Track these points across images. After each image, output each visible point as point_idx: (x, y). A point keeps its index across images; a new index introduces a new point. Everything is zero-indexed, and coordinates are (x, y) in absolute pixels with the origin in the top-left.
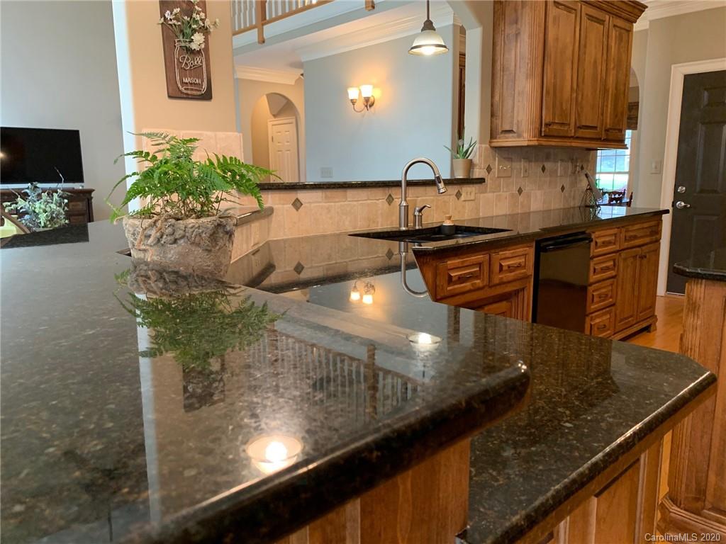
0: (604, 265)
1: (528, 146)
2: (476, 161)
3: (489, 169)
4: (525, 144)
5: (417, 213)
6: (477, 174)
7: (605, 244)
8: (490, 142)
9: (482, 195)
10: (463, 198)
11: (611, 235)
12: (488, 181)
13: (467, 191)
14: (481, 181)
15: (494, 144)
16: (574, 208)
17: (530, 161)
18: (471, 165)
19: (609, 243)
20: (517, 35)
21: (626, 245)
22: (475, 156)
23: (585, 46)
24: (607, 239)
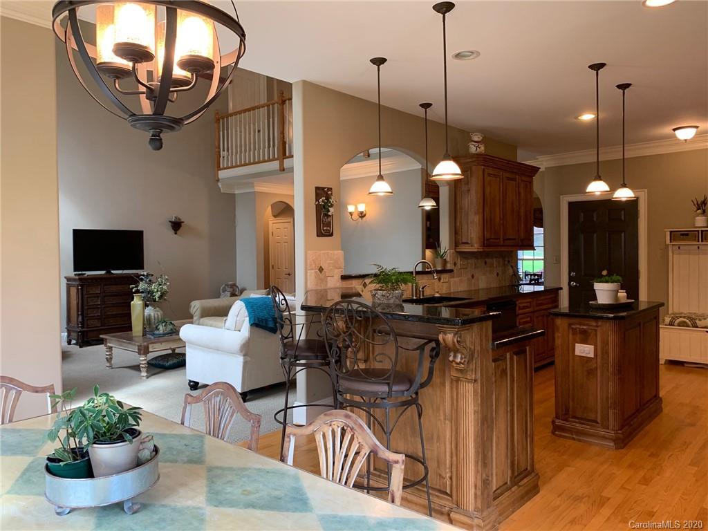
0: (525, 320)
1: (478, 252)
2: (448, 259)
3: (455, 264)
4: (476, 250)
5: (421, 289)
6: (449, 267)
7: (525, 308)
8: (455, 249)
9: (452, 279)
10: (442, 281)
11: (527, 302)
12: (455, 271)
13: (445, 277)
14: (451, 271)
15: (457, 250)
16: (505, 286)
17: (478, 259)
18: (445, 262)
19: (527, 307)
20: (469, 190)
21: (537, 308)
22: (448, 258)
23: (506, 194)
24: (526, 305)
